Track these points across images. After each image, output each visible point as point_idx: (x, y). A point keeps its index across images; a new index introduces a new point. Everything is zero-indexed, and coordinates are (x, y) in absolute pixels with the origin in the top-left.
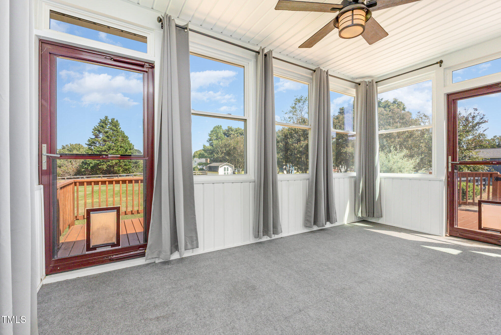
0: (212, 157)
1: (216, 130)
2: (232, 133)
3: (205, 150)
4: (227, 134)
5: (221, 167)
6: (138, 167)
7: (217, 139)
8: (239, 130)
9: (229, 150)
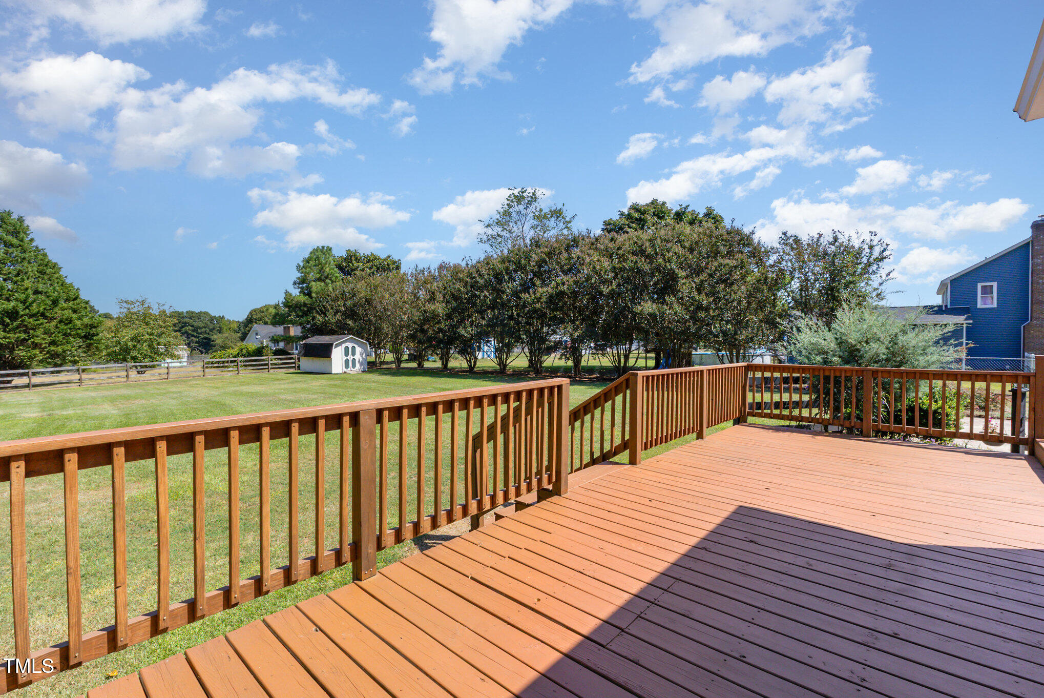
0: (308, 322)
1: (318, 257)
2: (358, 267)
3: (290, 304)
4: (346, 267)
5: (337, 346)
6: (97, 347)
7: (319, 279)
8: (375, 259)
9: (354, 305)
